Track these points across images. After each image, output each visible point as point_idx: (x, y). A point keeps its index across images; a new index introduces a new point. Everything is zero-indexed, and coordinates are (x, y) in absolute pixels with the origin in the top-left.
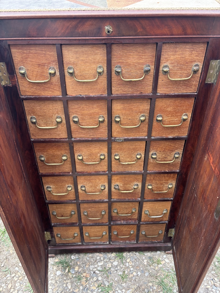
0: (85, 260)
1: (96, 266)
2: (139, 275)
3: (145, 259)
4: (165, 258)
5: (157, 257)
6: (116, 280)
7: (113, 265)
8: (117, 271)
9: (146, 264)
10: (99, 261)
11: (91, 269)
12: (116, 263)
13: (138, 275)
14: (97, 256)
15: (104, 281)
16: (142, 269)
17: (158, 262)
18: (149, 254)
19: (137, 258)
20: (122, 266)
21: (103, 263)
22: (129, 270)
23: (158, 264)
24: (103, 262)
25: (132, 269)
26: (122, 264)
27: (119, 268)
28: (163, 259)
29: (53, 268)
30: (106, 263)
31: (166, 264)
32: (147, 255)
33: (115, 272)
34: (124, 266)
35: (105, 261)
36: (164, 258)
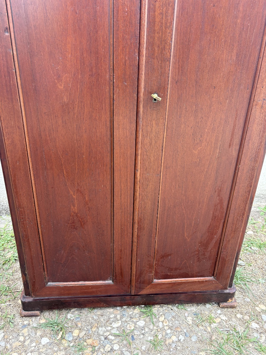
0: (91, 319)
1: (109, 328)
2: (181, 341)
3: (188, 316)
4: (220, 314)
5: (207, 313)
6: (144, 349)
7: (137, 326)
8: (144, 335)
9: (191, 323)
10: (113, 321)
11: (101, 333)
12: (141, 323)
13: (179, 340)
14: (111, 313)
15: (124, 352)
16: (185, 331)
17: (210, 321)
18: (195, 309)
19: (176, 315)
20: (151, 327)
21: (120, 324)
22: (164, 334)
23: (210, 323)
24: (120, 321)
25: (169, 331)
26: (152, 325)
27: (147, 330)
28: (217, 316)
29: (36, 334)
30: (126, 324)
31: (223, 323)
32: (191, 311)
33: (142, 336)
34: (155, 328)
35: (124, 319)
36: (218, 314)
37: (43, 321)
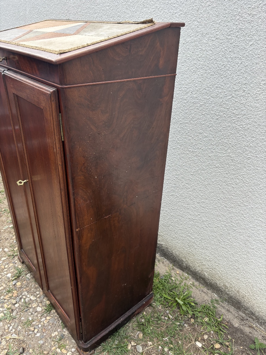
0: (30, 284)
1: (28, 296)
2: (36, 336)
3: (58, 332)
4: (71, 351)
6: (22, 319)
7: (36, 308)
8: (31, 314)
9: (53, 335)
10: (34, 295)
11: (23, 294)
12: (39, 309)
13: (35, 334)
14: (39, 291)
15: (16, 310)
16: (45, 334)
17: (61, 347)
18: (66, 333)
19: (55, 324)
20: (39, 315)
21: (34, 299)
22: (37, 324)
23: (59, 348)
24: (35, 298)
25: (40, 326)
26: (41, 315)
27: (35, 314)
28: (68, 349)
29: (12, 269)
30: (35, 302)
32: (64, 332)
33: (30, 314)
34: (39, 318)
35: (38, 299)
37: (20, 267)
